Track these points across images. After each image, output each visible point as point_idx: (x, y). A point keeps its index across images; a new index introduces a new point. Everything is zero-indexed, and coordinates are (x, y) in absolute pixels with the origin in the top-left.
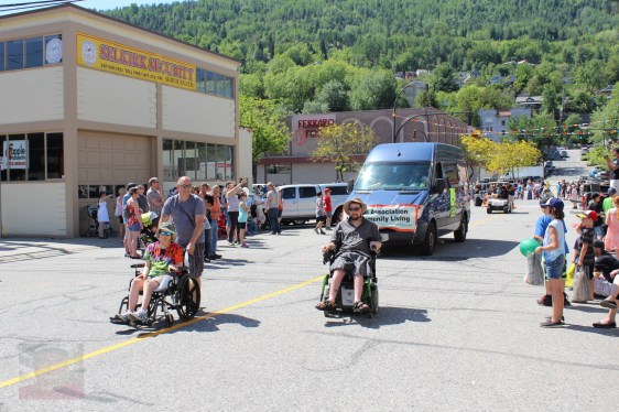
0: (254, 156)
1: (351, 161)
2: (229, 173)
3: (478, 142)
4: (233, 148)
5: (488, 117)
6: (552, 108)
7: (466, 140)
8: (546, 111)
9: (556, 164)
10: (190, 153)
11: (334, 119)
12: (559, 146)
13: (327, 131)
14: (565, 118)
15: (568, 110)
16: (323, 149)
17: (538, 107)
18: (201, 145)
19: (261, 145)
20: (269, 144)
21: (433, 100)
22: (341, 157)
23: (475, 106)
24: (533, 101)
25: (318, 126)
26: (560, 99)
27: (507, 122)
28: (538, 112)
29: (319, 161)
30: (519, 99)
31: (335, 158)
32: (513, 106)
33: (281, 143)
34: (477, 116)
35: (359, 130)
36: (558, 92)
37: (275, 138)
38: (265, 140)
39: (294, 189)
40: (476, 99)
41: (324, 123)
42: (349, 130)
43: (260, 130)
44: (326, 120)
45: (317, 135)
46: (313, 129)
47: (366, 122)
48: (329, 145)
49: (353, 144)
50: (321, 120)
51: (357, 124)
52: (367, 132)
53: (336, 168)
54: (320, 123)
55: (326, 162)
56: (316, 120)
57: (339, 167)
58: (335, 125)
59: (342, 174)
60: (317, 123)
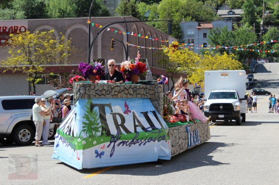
1: (44, 72)
3: (178, 52)
5: (190, 29)
6: (253, 22)
7: (166, 50)
8: (247, 24)
9: (258, 76)
11: (27, 27)
12: (259, 59)
14: (266, 31)
15: (268, 23)
16: (14, 59)
17: (238, 19)
21: (133, 10)
22: (34, 67)
23: (176, 17)
24: (234, 13)
25: (8, 33)
26: (260, 13)
27: (208, 34)
28: (239, 26)
29: (9, 72)
30: (220, 12)
31: (27, 68)
32: (215, 19)
34: (179, 28)
35: (54, 39)
36: (258, 5)
40: (177, 11)
41: (15, 31)
42: (43, 38)
44: (17, 27)
45: (8, 44)
46: (3, 36)
47: (61, 30)
48: (20, 54)
49: (48, 54)
50: (12, 27)
51: (52, 32)
52: (62, 41)
53: (28, 80)
54: (11, 30)
55: (17, 72)
56: (6, 27)
57: (32, 79)
58: (28, 32)
59: (34, 87)
60: (7, 30)
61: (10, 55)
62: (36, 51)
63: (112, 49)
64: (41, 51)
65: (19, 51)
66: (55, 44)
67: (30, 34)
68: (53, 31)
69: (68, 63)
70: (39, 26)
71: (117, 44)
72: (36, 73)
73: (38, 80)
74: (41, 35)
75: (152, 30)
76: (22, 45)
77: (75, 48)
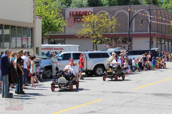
0: (43, 33)
1: (102, 37)
2: (30, 44)
4: (32, 29)
10: (7, 32)
11: (92, 11)
13: (88, 19)
16: (86, 30)
18: (13, 27)
19: (47, 27)
20: (52, 27)
22: (96, 35)
25: (82, 15)
29: (82, 37)
31: (93, 35)
33: (59, 26)
35: (108, 18)
37: (56, 23)
38: (49, 24)
39: (70, 54)
41: (86, 14)
42: (102, 18)
43: (46, 18)
44: (87, 12)
45: (82, 21)
46: (79, 17)
47: (112, 13)
48: (89, 27)
49: (104, 27)
50: (84, 12)
51: (106, 15)
52: (112, 20)
53: (93, 42)
54: (83, 14)
55: (87, 37)
56: (81, 12)
57: (95, 41)
58: (93, 15)
59: (96, 46)
60: (81, 13)
61: (83, 28)
62: (97, 25)
63: (141, 24)
64: (100, 26)
65: (88, 25)
66: (108, 21)
67: (94, 15)
68: (107, 13)
69: (115, 32)
70: (99, 11)
71: (144, 21)
72: (97, 38)
73: (99, 42)
74: (100, 16)
75: (165, 12)
76: (90, 22)
77: (120, 23)
